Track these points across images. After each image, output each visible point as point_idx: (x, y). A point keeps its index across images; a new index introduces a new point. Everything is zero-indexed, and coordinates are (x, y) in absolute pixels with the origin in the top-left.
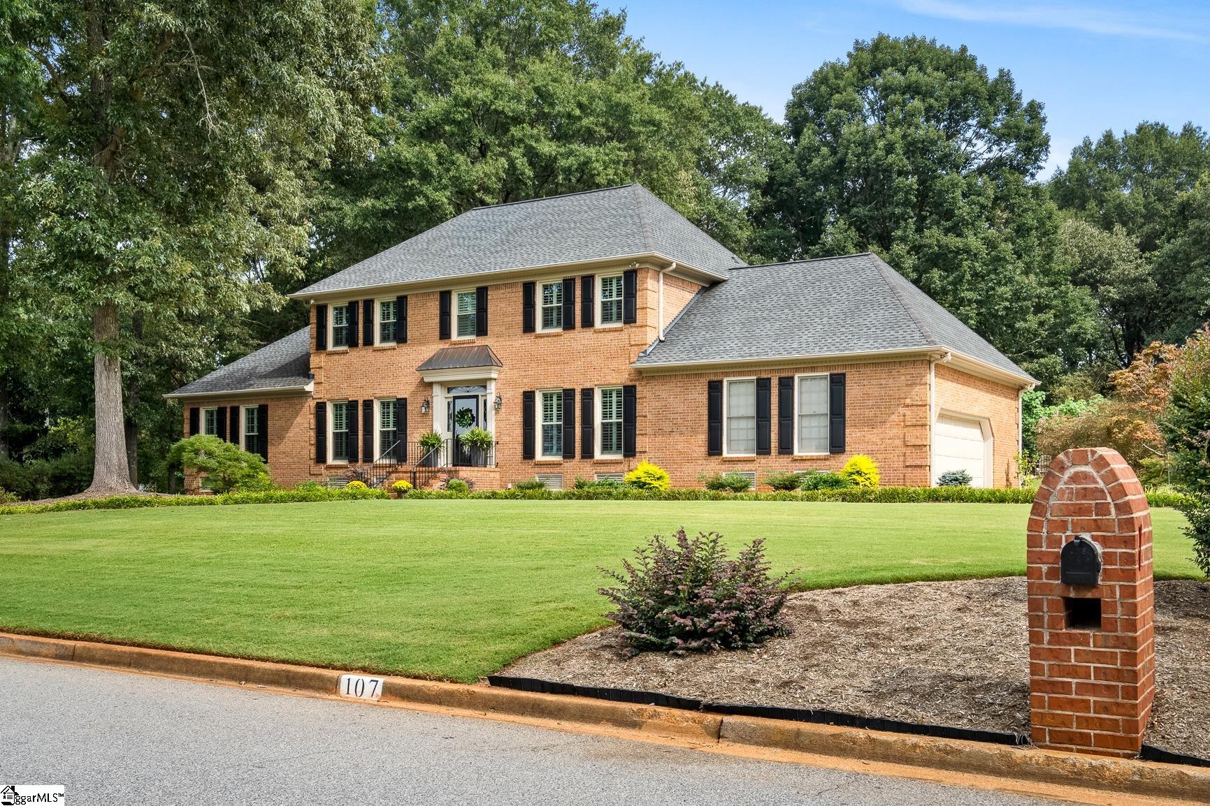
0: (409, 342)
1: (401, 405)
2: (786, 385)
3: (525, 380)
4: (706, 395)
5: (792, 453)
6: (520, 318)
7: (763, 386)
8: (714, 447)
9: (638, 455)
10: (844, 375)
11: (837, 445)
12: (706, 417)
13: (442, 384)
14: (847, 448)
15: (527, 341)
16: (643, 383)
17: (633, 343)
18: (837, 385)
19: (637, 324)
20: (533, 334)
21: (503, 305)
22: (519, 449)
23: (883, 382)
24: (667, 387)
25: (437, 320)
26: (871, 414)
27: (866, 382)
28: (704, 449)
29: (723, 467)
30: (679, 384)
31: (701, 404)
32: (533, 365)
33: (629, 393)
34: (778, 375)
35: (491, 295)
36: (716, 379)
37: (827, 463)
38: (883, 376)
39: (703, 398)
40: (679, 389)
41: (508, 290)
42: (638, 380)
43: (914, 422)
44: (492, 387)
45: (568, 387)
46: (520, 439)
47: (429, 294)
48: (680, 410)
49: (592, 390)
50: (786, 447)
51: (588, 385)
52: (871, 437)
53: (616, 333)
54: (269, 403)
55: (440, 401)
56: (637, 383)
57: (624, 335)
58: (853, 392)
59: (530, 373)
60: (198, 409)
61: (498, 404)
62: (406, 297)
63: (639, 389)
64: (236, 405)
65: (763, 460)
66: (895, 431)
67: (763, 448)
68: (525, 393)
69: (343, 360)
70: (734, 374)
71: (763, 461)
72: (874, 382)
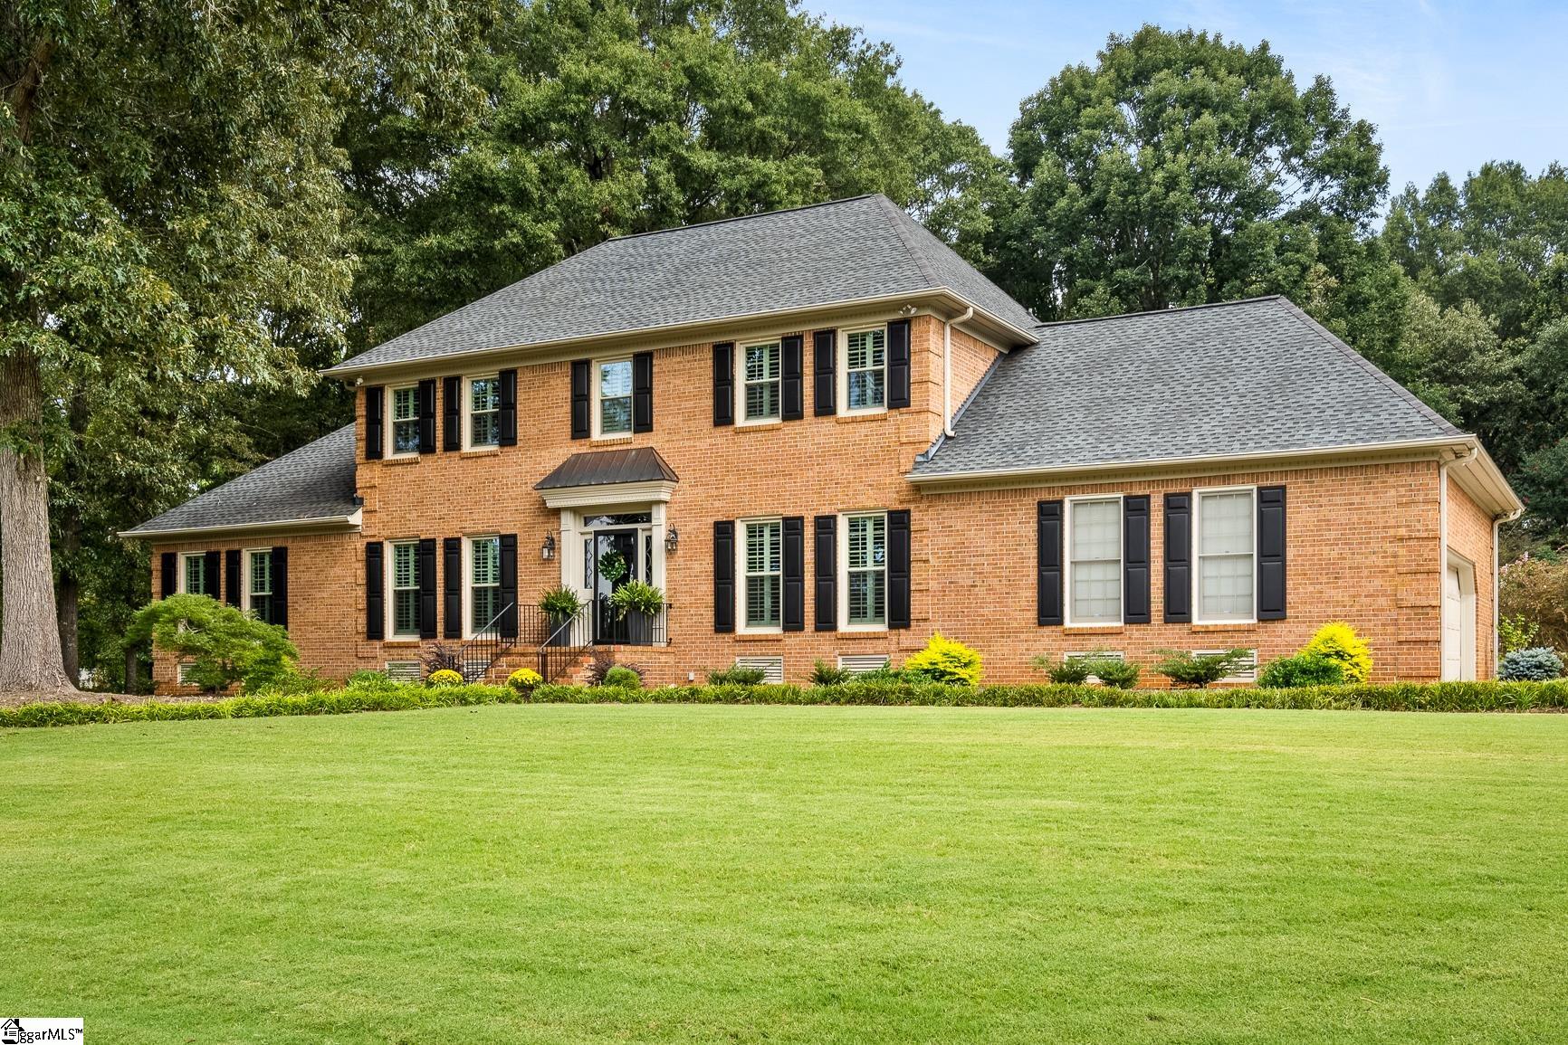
0: (519, 444)
1: (509, 544)
2: (1178, 507)
3: (717, 504)
4: (1033, 525)
5: (1189, 621)
6: (708, 403)
7: (1136, 509)
8: (1049, 610)
9: (913, 623)
10: (1283, 488)
11: (1272, 605)
12: (1033, 562)
13: (575, 511)
14: (1289, 612)
15: (719, 441)
16: (923, 506)
17: (904, 440)
18: (1272, 507)
19: (912, 408)
20: (731, 428)
21: (677, 382)
22: (709, 616)
23: (1356, 499)
24: (965, 512)
25: (567, 408)
26: (1334, 554)
27: (1324, 501)
28: (1032, 615)
29: (1065, 644)
30: (986, 508)
31: (1025, 541)
32: (731, 478)
33: (899, 523)
34: (1163, 490)
35: (658, 365)
36: (1051, 498)
37: (1253, 637)
38: (1356, 489)
39: (1030, 530)
40: (985, 516)
41: (690, 357)
42: (914, 501)
43: (1414, 568)
44: (660, 515)
45: (791, 514)
46: (710, 600)
47: (553, 366)
48: (987, 550)
49: (834, 517)
50: (1178, 610)
51: (826, 511)
52: (1333, 592)
53: (874, 424)
54: (289, 545)
55: (573, 538)
56: (912, 507)
57: (888, 428)
58: (1299, 517)
59: (725, 491)
60: (174, 555)
61: (672, 543)
62: (514, 372)
63: (915, 515)
64: (236, 547)
65: (1136, 631)
66: (1378, 582)
67: (1136, 611)
68: (717, 524)
69: (412, 474)
70: (1083, 489)
71: (1136, 634)
72: (1338, 500)
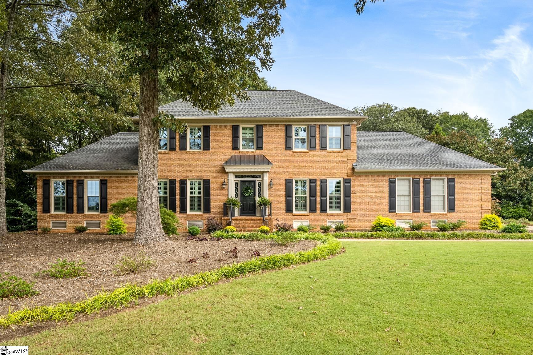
0: (211, 150)
1: (207, 183)
2: (427, 182)
3: (286, 174)
4: (387, 185)
5: (430, 212)
6: (283, 143)
7: (416, 182)
8: (392, 208)
9: (352, 211)
10: (454, 179)
11: (451, 208)
12: (387, 195)
13: (233, 173)
14: (456, 210)
15: (287, 154)
16: (354, 178)
17: (349, 159)
18: (451, 183)
19: (351, 150)
20: (291, 151)
21: (272, 135)
22: (284, 208)
23: (472, 182)
24: (367, 180)
25: (230, 140)
26: (466, 196)
27: (464, 182)
28: (387, 209)
29: (396, 218)
30: (373, 179)
31: (385, 189)
32: (292, 166)
33: (347, 182)
34: (423, 177)
35: (265, 129)
36: (392, 178)
37: (446, 216)
38: (472, 180)
39: (386, 186)
40: (373, 182)
41: (276, 128)
42: (352, 176)
43: (486, 200)
44: (266, 176)
45: (312, 178)
46: (284, 203)
47: (225, 126)
48: (374, 191)
49: (326, 180)
50: (427, 209)
51: (324, 178)
52: (466, 205)
53: (339, 153)
54: (108, 179)
55: (232, 181)
56: (351, 178)
57: (344, 155)
58: (458, 186)
59: (289, 170)
60: (49, 181)
61: (270, 185)
62: (209, 126)
63: (352, 180)
64: (82, 179)
65: (416, 214)
66: (477, 203)
67: (416, 209)
68: (286, 180)
69: (166, 157)
70: (401, 176)
71: (416, 215)
72: (468, 182)
